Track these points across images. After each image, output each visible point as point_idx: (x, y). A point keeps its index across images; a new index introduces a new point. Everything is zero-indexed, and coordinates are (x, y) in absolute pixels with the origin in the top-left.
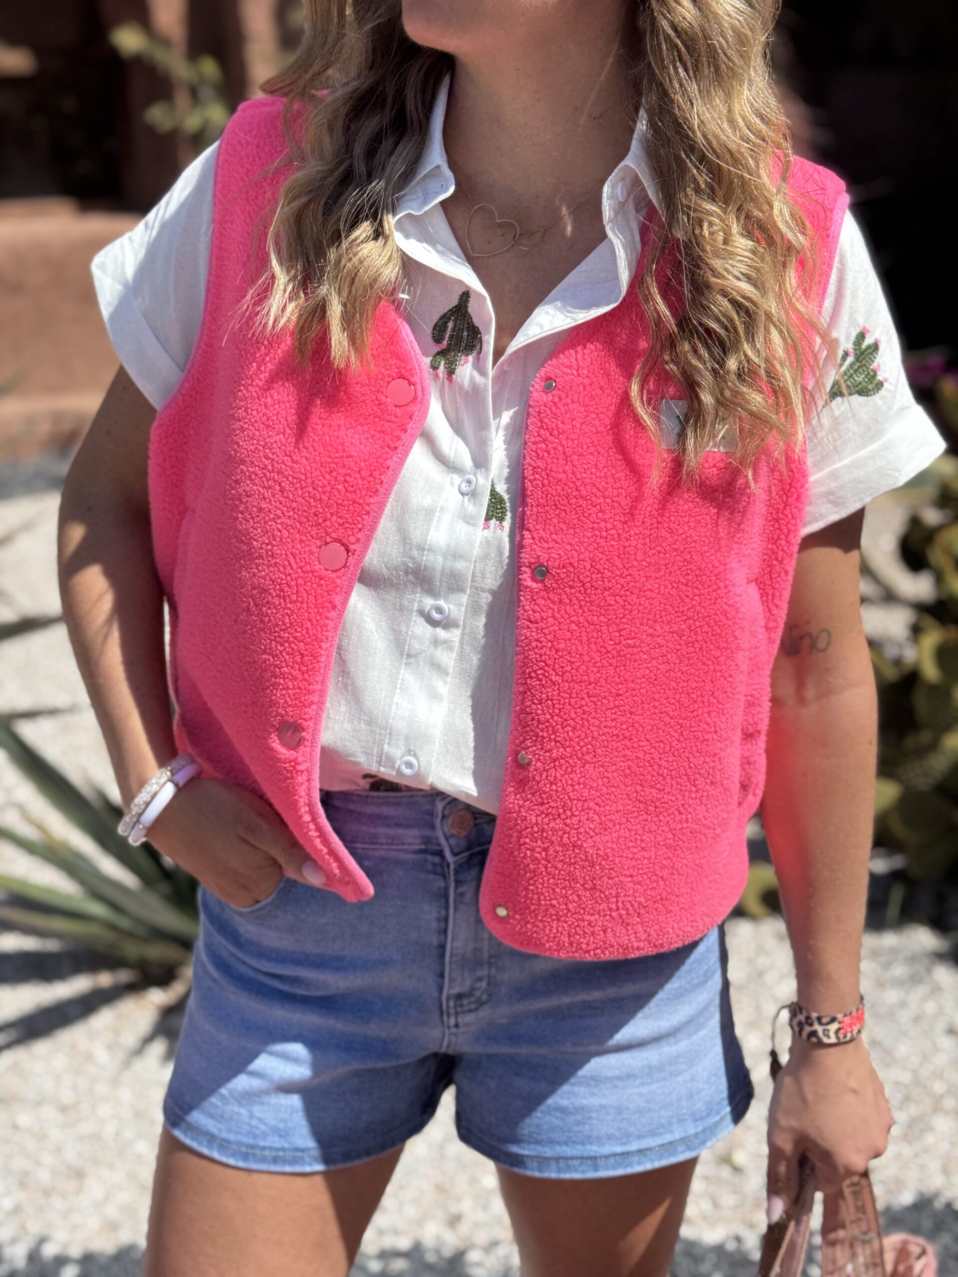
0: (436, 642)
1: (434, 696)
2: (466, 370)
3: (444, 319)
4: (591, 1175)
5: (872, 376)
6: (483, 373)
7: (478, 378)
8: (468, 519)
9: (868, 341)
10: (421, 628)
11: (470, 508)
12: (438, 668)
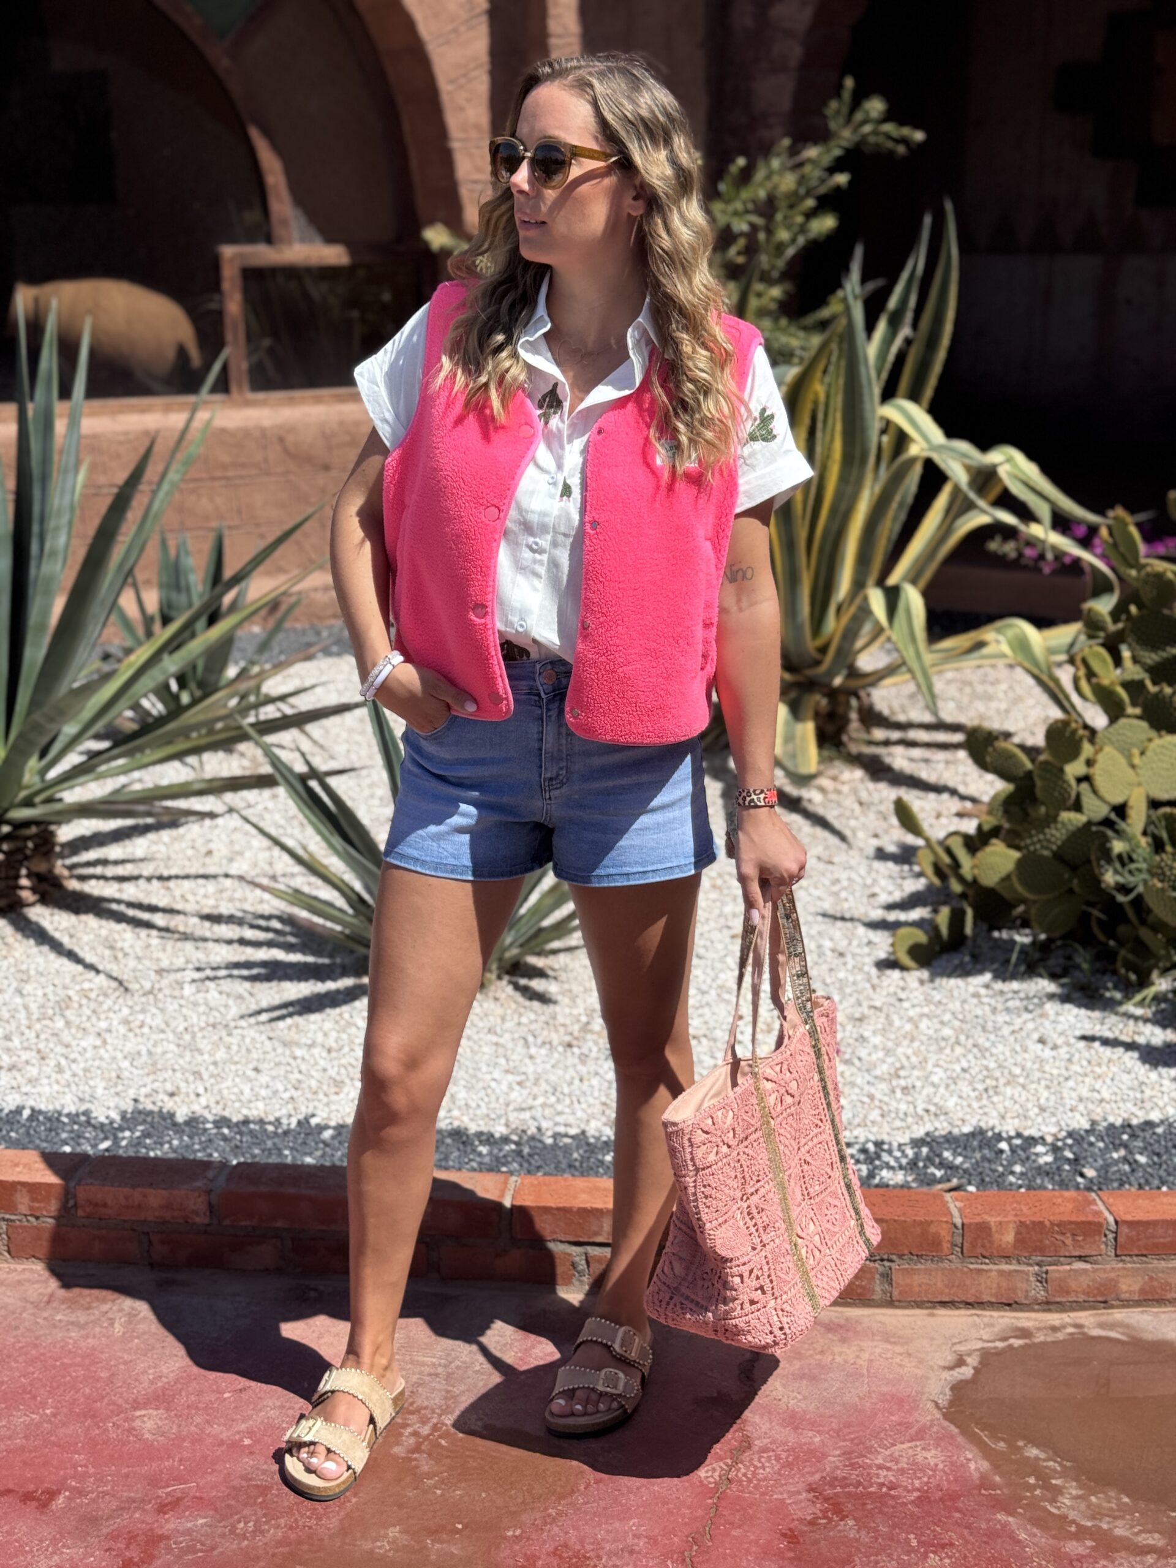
0: (535, 561)
1: (535, 589)
2: (555, 422)
3: (544, 397)
4: (626, 883)
5: (770, 432)
6: (563, 421)
7: (561, 425)
8: (552, 497)
9: (768, 413)
10: (527, 554)
11: (553, 490)
12: (537, 575)
